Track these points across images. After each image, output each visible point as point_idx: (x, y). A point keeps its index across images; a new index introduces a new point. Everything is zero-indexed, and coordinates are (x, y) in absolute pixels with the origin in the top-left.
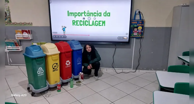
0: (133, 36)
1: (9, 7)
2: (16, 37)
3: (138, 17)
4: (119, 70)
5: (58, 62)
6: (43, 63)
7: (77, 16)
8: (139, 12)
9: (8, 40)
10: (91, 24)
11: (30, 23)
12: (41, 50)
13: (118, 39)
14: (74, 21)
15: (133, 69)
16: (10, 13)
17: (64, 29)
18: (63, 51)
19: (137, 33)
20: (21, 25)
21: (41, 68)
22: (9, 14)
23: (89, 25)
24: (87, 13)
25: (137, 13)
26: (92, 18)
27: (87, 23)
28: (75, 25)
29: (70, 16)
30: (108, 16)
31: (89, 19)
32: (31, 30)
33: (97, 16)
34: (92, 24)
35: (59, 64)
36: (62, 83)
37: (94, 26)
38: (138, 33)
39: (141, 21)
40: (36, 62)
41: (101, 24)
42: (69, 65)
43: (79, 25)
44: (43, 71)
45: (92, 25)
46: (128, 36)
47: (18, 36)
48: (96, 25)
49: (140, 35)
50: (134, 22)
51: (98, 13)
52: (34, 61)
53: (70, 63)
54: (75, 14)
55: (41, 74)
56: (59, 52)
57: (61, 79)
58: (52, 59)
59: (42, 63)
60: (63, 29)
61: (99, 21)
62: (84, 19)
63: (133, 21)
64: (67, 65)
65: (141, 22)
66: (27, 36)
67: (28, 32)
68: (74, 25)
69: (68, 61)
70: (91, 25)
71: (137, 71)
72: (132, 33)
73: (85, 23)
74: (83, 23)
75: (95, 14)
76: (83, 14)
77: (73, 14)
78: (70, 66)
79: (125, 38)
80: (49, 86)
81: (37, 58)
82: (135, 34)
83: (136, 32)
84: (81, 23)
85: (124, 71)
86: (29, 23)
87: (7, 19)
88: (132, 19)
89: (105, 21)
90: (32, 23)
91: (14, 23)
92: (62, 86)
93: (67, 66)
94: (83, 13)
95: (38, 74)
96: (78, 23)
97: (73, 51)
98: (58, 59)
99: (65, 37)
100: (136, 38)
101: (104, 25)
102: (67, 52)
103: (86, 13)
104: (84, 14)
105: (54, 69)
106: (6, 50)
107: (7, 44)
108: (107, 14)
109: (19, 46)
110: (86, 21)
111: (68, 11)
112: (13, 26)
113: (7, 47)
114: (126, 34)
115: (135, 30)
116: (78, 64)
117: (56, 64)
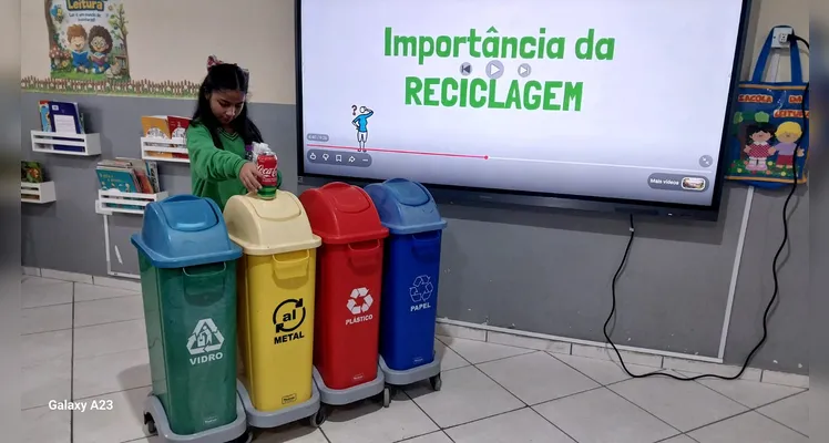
0: (739, 175)
1: (121, 5)
2: (144, 148)
3: (779, 70)
4: (642, 360)
5: (307, 293)
6: (222, 296)
7: (430, 53)
8: (792, 39)
9: (111, 163)
10: (501, 97)
12: (216, 227)
13: (653, 185)
14: (417, 80)
15: (726, 361)
16: (125, 36)
17: (360, 123)
18: (336, 234)
19: (770, 158)
20: (170, 93)
21: (210, 322)
22: (121, 41)
23: (493, 104)
24: (488, 40)
25: (775, 43)
26: (511, 66)
27: (479, 93)
28: (418, 102)
29: (396, 54)
30: (600, 57)
31: (494, 70)
33: (541, 56)
34: (510, 99)
35: (309, 304)
36: (322, 404)
37: (518, 107)
38: (775, 158)
39: (795, 92)
40: (185, 289)
41: (559, 100)
42: (362, 314)
43: (436, 103)
44: (221, 339)
45: (508, 106)
46: (711, 172)
47: (151, 144)
49: (783, 174)
50: (754, 98)
51: (546, 42)
52: (174, 281)
53: (369, 300)
54: (421, 47)
55: (206, 354)
56: (316, 241)
57: (321, 383)
58: (274, 275)
59: (218, 296)
60: (358, 119)
61: (549, 85)
62: (467, 69)
63: (744, 91)
64: (356, 311)
65: (796, 99)
68: (412, 99)
69: (363, 291)
70: (500, 105)
71: (752, 373)
72: (739, 158)
73: (468, 93)
74: (458, 93)
75: (528, 48)
76: (464, 48)
77: (410, 45)
78: (371, 317)
79: (691, 181)
80: (248, 416)
81: (191, 269)
82: (758, 164)
83: (760, 151)
84: (451, 93)
85: (669, 366)
87: (113, 64)
88: (742, 79)
89: (579, 85)
91: (138, 85)
92: (319, 422)
93: (352, 316)
94: (463, 40)
95: (193, 352)
96: (432, 92)
97: (392, 239)
98: (306, 278)
99: (363, 159)
100: (759, 187)
101: (572, 103)
102: (358, 244)
103: (479, 39)
104: (468, 43)
105: (279, 328)
106: (100, 209)
107: (106, 180)
108: (598, 48)
109: (155, 192)
110: (477, 81)
111: (388, 31)
112: (136, 96)
113: (105, 193)
114: (703, 164)
115: (757, 143)
116: (412, 308)
117: (297, 306)
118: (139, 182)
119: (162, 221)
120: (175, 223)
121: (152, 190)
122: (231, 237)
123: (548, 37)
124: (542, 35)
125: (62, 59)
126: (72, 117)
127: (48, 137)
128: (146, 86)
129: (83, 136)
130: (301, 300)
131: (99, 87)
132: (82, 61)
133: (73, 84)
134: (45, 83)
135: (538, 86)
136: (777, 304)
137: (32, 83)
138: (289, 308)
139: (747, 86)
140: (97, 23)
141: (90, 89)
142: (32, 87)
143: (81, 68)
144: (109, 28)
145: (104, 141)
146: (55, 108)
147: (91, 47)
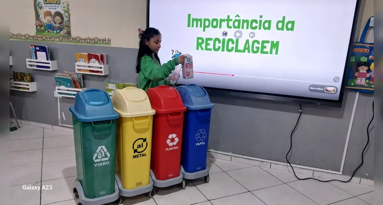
0: (352, 86)
1: (68, 2)
2: (77, 68)
5: (148, 136)
6: (109, 136)
7: (208, 27)
9: (61, 74)
10: (241, 47)
11: (107, 39)
12: (108, 104)
13: (311, 90)
14: (201, 38)
15: (344, 173)
16: (69, 16)
18: (162, 109)
19: (367, 79)
20: (89, 42)
21: (104, 147)
22: (67, 19)
23: (237, 51)
24: (236, 21)
25: (371, 25)
26: (246, 33)
27: (231, 45)
28: (202, 49)
29: (193, 26)
30: (288, 29)
31: (238, 34)
32: (107, 56)
33: (260, 28)
34: (245, 48)
35: (149, 140)
36: (154, 187)
37: (249, 52)
38: (369, 78)
40: (93, 132)
41: (268, 49)
42: (174, 146)
43: (210, 50)
44: (109, 155)
45: (244, 51)
46: (339, 85)
47: (80, 66)
48: (255, 50)
49: (373, 86)
51: (262, 22)
52: (88, 128)
53: (177, 140)
54: (204, 23)
55: (102, 162)
56: (153, 112)
57: (154, 177)
58: (133, 127)
59: (107, 136)
60: (174, 57)
61: (264, 42)
62: (225, 34)
63: (356, 47)
64: (171, 144)
66: (98, 68)
67: (101, 59)
68: (200, 47)
69: (174, 136)
70: (240, 51)
71: (356, 180)
72: (352, 78)
73: (226, 45)
74: (221, 45)
75: (254, 25)
76: (224, 24)
77: (199, 22)
78: (177, 148)
79: (329, 89)
80: (120, 191)
81: (96, 123)
82: (361, 81)
83: (363, 75)
84: (217, 45)
85: (316, 175)
86: (104, 40)
87: (64, 29)
88: (354, 41)
89: (278, 42)
90: (109, 40)
91: (75, 39)
92: (152, 195)
93: (169, 147)
94: (224, 20)
95: (96, 161)
96: (209, 44)
97: (188, 112)
98: (148, 129)
100: (361, 92)
101: (274, 51)
102: (172, 114)
103: (231, 20)
104: (226, 22)
105: (135, 151)
106: (56, 95)
107: (59, 82)
108: (287, 25)
109: (81, 88)
110: (230, 40)
111: (189, 15)
112: (73, 44)
113: (59, 88)
114: (335, 81)
115: (361, 71)
116: (197, 144)
117: (144, 141)
118: (74, 84)
119: (83, 100)
120: (89, 102)
121: (80, 87)
122: (114, 109)
123: (263, 20)
124: (261, 19)
125: (41, 26)
126: (45, 53)
127: (34, 62)
128: (78, 39)
129: (49, 61)
130: (146, 139)
131: (57, 40)
132: (50, 27)
133: (45, 38)
134: (33, 37)
135: (258, 42)
136: (369, 148)
137: (27, 37)
138: (140, 142)
139: (357, 44)
140: (57, 10)
141: (54, 41)
142: (27, 39)
143: (49, 30)
144: (63, 13)
145: (58, 65)
146: (37, 48)
147: (54, 21)
